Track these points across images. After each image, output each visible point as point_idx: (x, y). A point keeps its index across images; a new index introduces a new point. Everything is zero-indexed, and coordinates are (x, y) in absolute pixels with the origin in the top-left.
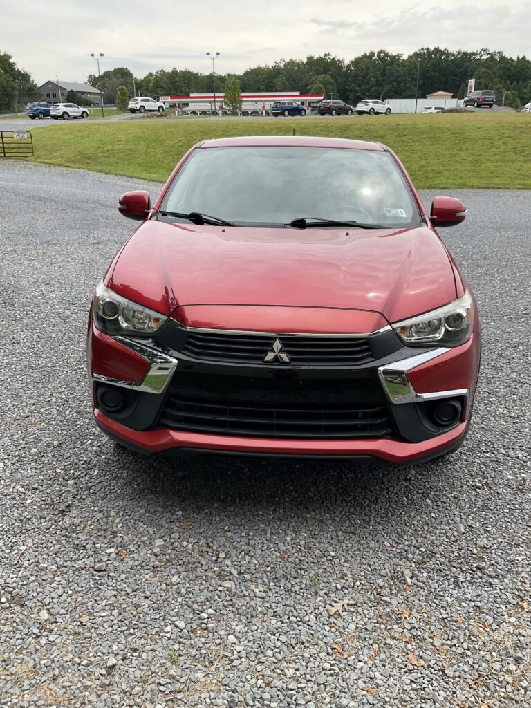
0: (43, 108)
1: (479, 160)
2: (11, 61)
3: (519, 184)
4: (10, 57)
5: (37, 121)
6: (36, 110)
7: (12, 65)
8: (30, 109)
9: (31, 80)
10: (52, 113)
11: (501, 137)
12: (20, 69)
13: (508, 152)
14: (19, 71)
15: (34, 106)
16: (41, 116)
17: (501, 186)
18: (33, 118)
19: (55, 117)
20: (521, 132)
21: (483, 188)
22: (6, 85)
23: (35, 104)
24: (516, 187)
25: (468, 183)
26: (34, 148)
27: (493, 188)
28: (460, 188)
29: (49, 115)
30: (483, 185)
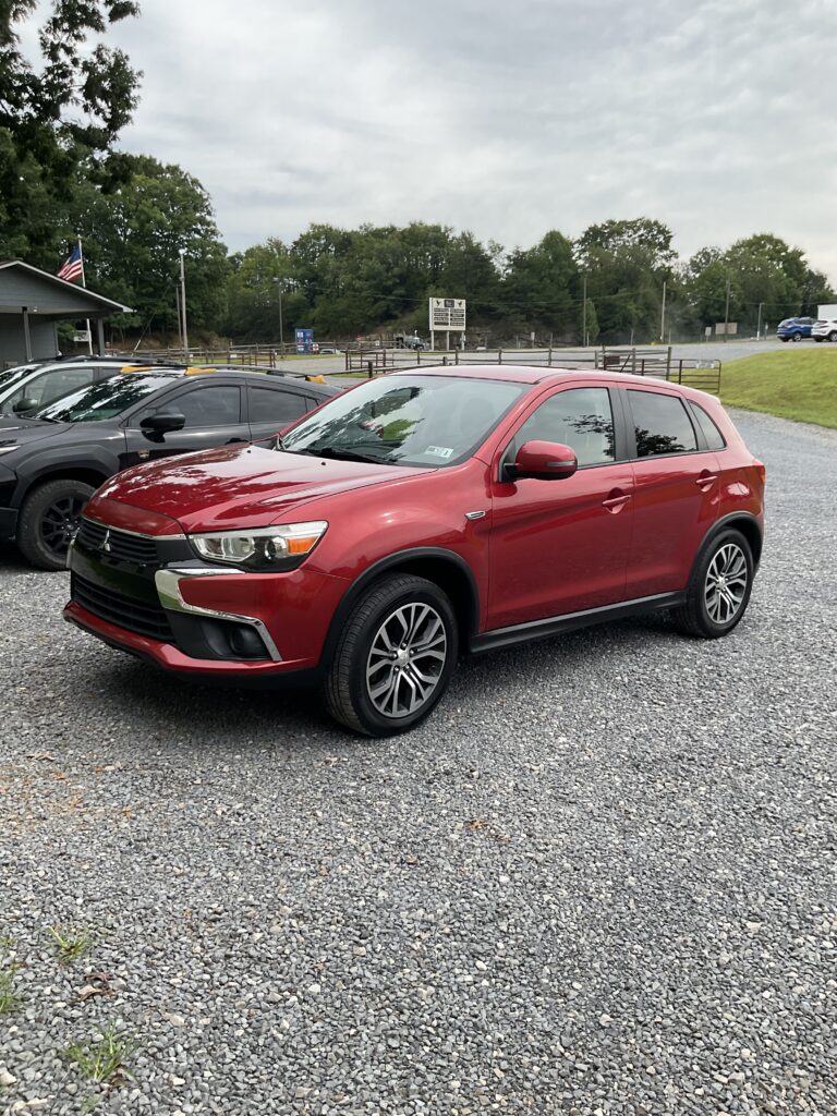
0: (802, 326)
2: (802, 259)
4: (801, 254)
5: (790, 345)
6: (791, 329)
7: (800, 266)
8: (783, 327)
9: (827, 283)
10: (814, 333)
12: (813, 270)
14: (811, 273)
15: (790, 323)
16: (798, 336)
18: (785, 339)
19: (819, 339)
22: (785, 293)
23: (791, 320)
26: (722, 382)
29: (809, 336)
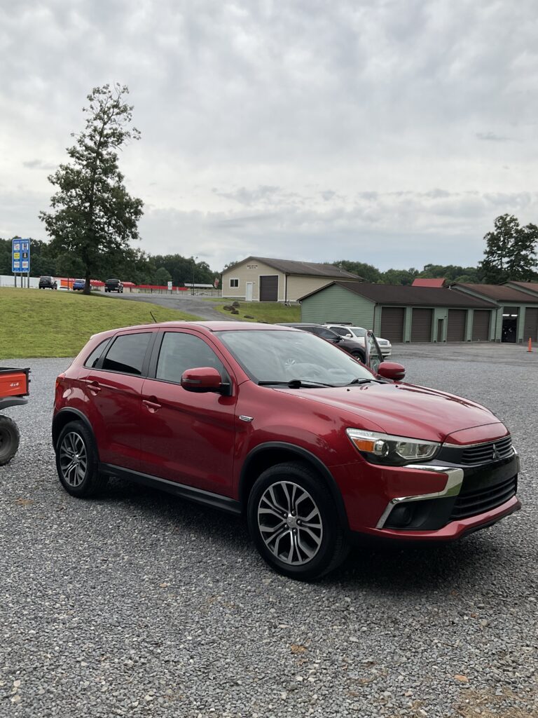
1: (13, 331)
3: (61, 353)
11: (24, 311)
13: (36, 324)
17: (47, 355)
20: (41, 307)
21: (31, 357)
24: (61, 355)
25: (13, 352)
27: (41, 357)
28: (6, 358)
30: (29, 355)
